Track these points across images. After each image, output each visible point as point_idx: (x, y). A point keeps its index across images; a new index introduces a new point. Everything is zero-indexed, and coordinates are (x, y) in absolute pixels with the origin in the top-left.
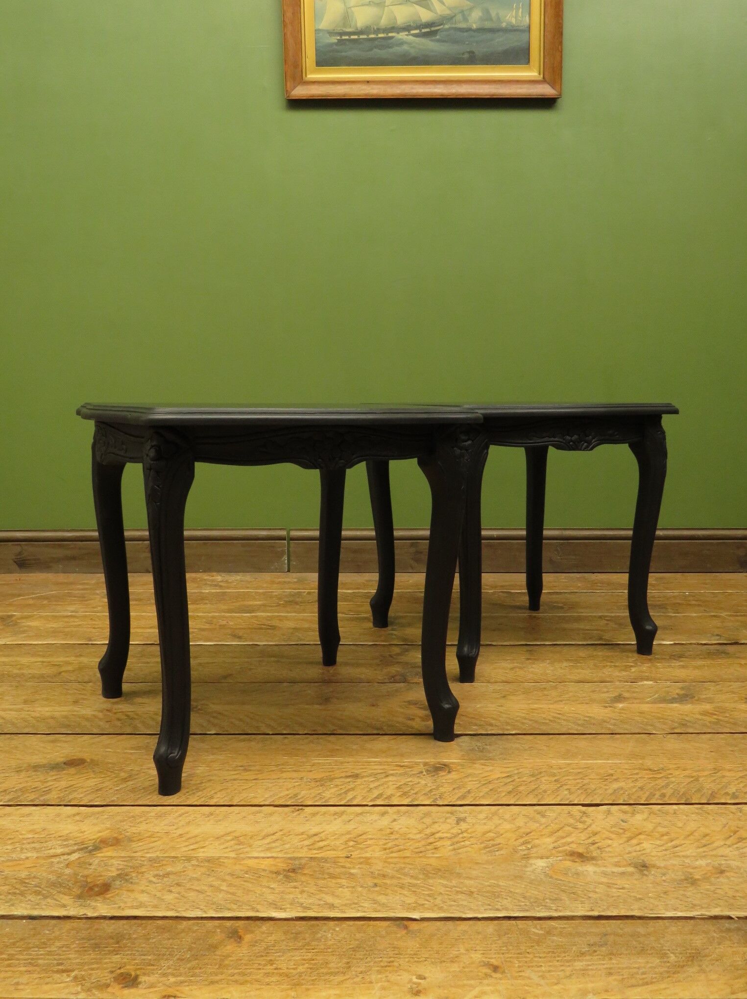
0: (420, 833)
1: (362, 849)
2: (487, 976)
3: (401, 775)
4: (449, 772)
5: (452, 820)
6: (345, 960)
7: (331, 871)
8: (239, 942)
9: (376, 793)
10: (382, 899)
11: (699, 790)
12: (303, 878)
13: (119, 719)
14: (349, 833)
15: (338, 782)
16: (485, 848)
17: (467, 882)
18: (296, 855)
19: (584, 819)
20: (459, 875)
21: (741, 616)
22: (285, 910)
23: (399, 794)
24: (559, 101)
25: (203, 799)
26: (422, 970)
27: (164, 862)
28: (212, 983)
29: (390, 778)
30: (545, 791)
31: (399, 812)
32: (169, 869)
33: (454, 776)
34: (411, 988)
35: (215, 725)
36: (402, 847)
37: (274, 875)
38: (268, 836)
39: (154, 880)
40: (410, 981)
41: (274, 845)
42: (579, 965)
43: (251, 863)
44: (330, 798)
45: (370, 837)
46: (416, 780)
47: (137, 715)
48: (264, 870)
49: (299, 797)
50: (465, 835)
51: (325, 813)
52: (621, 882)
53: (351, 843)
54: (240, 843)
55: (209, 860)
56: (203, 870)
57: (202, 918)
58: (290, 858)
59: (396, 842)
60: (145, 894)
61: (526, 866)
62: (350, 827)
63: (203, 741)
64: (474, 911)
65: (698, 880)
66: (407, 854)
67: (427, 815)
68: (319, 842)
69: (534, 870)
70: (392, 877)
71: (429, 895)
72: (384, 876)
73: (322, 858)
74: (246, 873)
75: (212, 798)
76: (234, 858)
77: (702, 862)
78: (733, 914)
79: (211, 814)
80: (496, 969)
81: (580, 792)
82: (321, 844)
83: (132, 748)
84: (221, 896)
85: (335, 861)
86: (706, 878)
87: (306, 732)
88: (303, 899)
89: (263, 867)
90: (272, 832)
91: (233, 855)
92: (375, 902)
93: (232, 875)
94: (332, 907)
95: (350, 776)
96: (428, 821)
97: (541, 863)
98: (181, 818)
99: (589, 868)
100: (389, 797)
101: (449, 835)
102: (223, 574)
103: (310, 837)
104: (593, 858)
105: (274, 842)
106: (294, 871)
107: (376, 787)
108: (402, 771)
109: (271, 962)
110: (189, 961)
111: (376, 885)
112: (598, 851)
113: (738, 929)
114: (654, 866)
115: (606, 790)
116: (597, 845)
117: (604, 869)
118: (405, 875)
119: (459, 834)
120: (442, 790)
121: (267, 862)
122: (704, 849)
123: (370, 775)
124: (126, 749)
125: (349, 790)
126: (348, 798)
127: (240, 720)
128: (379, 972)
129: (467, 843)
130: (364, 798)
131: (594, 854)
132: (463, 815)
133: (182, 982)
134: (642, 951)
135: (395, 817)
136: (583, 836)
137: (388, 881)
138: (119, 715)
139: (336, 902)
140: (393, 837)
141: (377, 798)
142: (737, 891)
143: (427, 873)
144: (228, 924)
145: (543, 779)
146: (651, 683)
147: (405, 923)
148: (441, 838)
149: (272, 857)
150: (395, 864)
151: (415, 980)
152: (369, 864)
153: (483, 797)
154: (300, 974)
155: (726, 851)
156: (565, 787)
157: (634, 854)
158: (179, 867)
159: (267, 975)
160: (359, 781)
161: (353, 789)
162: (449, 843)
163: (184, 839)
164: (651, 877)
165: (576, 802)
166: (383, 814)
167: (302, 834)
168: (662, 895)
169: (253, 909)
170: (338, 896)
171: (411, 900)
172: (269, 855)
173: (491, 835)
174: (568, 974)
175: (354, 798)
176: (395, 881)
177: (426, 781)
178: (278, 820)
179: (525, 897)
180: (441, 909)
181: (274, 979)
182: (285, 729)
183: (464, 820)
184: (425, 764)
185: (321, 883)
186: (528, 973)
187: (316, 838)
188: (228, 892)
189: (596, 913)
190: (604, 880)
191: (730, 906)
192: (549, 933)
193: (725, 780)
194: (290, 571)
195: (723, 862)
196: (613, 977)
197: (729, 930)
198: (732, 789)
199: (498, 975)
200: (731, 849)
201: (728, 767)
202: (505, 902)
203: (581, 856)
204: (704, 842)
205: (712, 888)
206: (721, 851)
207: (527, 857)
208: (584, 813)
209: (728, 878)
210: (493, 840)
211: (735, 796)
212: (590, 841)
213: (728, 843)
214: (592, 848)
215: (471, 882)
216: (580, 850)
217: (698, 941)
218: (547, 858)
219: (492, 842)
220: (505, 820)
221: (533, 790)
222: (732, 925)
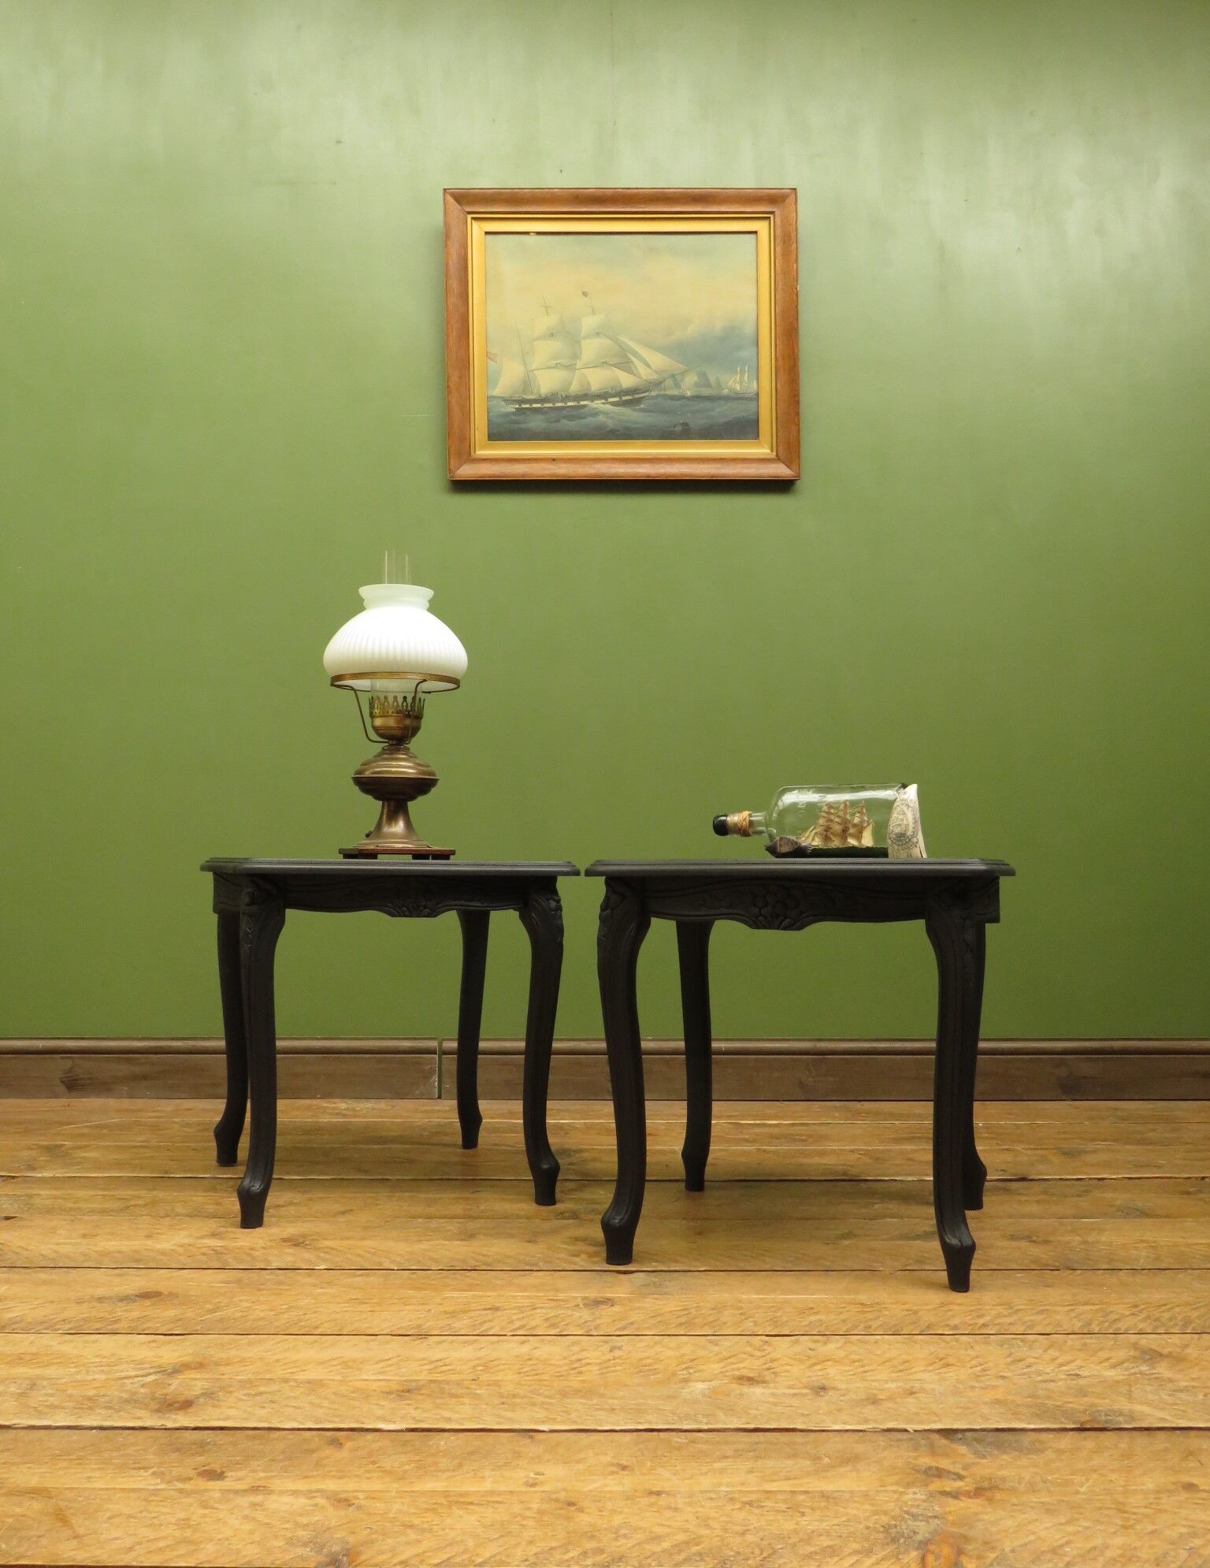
0: (565, 1358)
1: (493, 1373)
2: (612, 1473)
3: (551, 1308)
4: (612, 1305)
5: (607, 1348)
6: (456, 1462)
7: (453, 1391)
8: (340, 1447)
9: (518, 1324)
10: (509, 1414)
11: (914, 1323)
12: (420, 1397)
13: (204, 1254)
14: (479, 1359)
15: (472, 1314)
16: (639, 1372)
17: (610, 1401)
18: (413, 1378)
19: (766, 1347)
20: (602, 1396)
21: (1042, 1149)
22: (394, 1422)
23: (545, 1325)
25: (306, 1329)
26: (540, 1468)
27: (257, 1383)
28: (306, 1477)
29: (538, 1311)
30: (725, 1323)
31: (542, 1341)
32: (262, 1389)
33: (616, 1309)
34: (527, 1481)
35: (325, 1261)
36: (539, 1372)
37: (385, 1395)
38: (381, 1361)
39: (245, 1398)
40: (528, 1476)
41: (387, 1369)
42: (717, 1465)
43: (358, 1384)
44: (460, 1329)
45: (503, 1362)
46: (570, 1313)
47: (227, 1249)
48: (375, 1391)
49: (424, 1327)
50: (617, 1361)
51: (452, 1342)
52: (789, 1401)
53: (481, 1368)
54: (348, 1367)
55: (309, 1382)
56: (302, 1390)
57: (299, 1429)
58: (406, 1381)
59: (534, 1367)
60: (234, 1410)
61: (683, 1388)
62: (483, 1353)
63: (310, 1276)
64: (613, 1424)
65: (882, 1400)
66: (545, 1377)
67: (574, 1343)
68: (442, 1366)
69: (692, 1391)
70: (525, 1397)
71: (564, 1412)
72: (514, 1396)
73: (444, 1381)
74: (353, 1392)
75: (317, 1327)
76: (341, 1381)
77: (893, 1386)
78: (910, 1427)
79: (315, 1342)
80: (624, 1468)
81: (767, 1324)
82: (445, 1368)
83: (221, 1282)
84: (321, 1411)
85: (459, 1384)
86: (891, 1399)
87: (440, 1268)
88: (415, 1414)
89: (373, 1388)
90: (387, 1358)
91: (338, 1377)
92: (499, 1416)
93: (335, 1394)
94: (449, 1420)
95: (489, 1309)
96: (576, 1349)
97: (700, 1386)
98: (279, 1345)
99: (758, 1390)
100: (534, 1328)
101: (598, 1361)
102: (349, 1101)
103: (431, 1362)
104: (764, 1382)
105: (389, 1366)
106: (409, 1391)
107: (519, 1319)
108: (553, 1304)
109: (374, 1463)
110: (281, 1461)
111: (503, 1403)
112: (773, 1376)
113: (911, 1439)
114: (834, 1388)
115: (800, 1322)
116: (772, 1370)
117: (775, 1391)
118: (539, 1395)
119: (610, 1360)
120: (599, 1321)
121: (379, 1383)
122: (900, 1374)
123: (515, 1308)
124: (213, 1283)
125: (485, 1322)
126: (483, 1329)
127: (359, 1255)
128: (494, 1470)
129: (618, 1368)
130: (502, 1328)
131: (767, 1378)
132: (619, 1344)
133: (272, 1477)
134: (794, 1456)
135: (537, 1345)
136: (758, 1363)
137: (518, 1401)
138: (204, 1250)
139: (455, 1416)
140: (531, 1362)
141: (519, 1328)
142: (922, 1409)
143: (564, 1394)
144: (328, 1434)
145: (726, 1313)
146: (896, 1220)
147: (531, 1434)
148: (588, 1364)
149: (384, 1380)
150: (529, 1386)
151: (532, 1475)
152: (499, 1386)
153: (648, 1328)
154: (405, 1472)
155: (926, 1376)
156: (751, 1320)
157: (815, 1378)
158: (274, 1387)
159: (369, 1472)
160: (499, 1313)
161: (491, 1321)
162: (596, 1368)
163: (280, 1364)
164: (827, 1398)
165: (760, 1333)
166: (523, 1343)
167: (423, 1359)
168: (834, 1412)
169: (357, 1422)
170: (456, 1412)
171: (541, 1414)
172: (381, 1377)
173: (649, 1361)
174: (704, 1471)
175: (491, 1328)
176: (526, 1400)
177: (585, 1314)
178: (396, 1347)
179: (674, 1414)
180: (575, 1422)
181: (375, 1475)
182: (414, 1265)
183: (620, 1348)
184: (584, 1298)
185: (438, 1401)
186: (660, 1470)
187: (440, 1363)
188: (330, 1409)
189: (752, 1426)
190: (771, 1399)
191: (910, 1421)
192: (693, 1442)
193: (950, 1313)
194: (440, 1097)
195: (917, 1385)
196: (754, 1474)
197: (898, 1440)
198: (957, 1321)
199: (626, 1473)
200: (930, 1374)
201: (959, 1302)
202: (649, 1417)
203: (751, 1381)
204: (901, 1368)
205: (895, 1406)
206: (918, 1376)
207: (686, 1381)
208: (766, 1342)
209: (917, 1398)
210: (650, 1365)
211: (956, 1327)
212: (767, 1366)
213: (930, 1368)
214: (766, 1373)
215: (616, 1401)
216: (751, 1375)
217: (860, 1448)
218: (711, 1381)
219: (648, 1368)
220: (669, 1348)
221: (711, 1322)
222: (905, 1436)
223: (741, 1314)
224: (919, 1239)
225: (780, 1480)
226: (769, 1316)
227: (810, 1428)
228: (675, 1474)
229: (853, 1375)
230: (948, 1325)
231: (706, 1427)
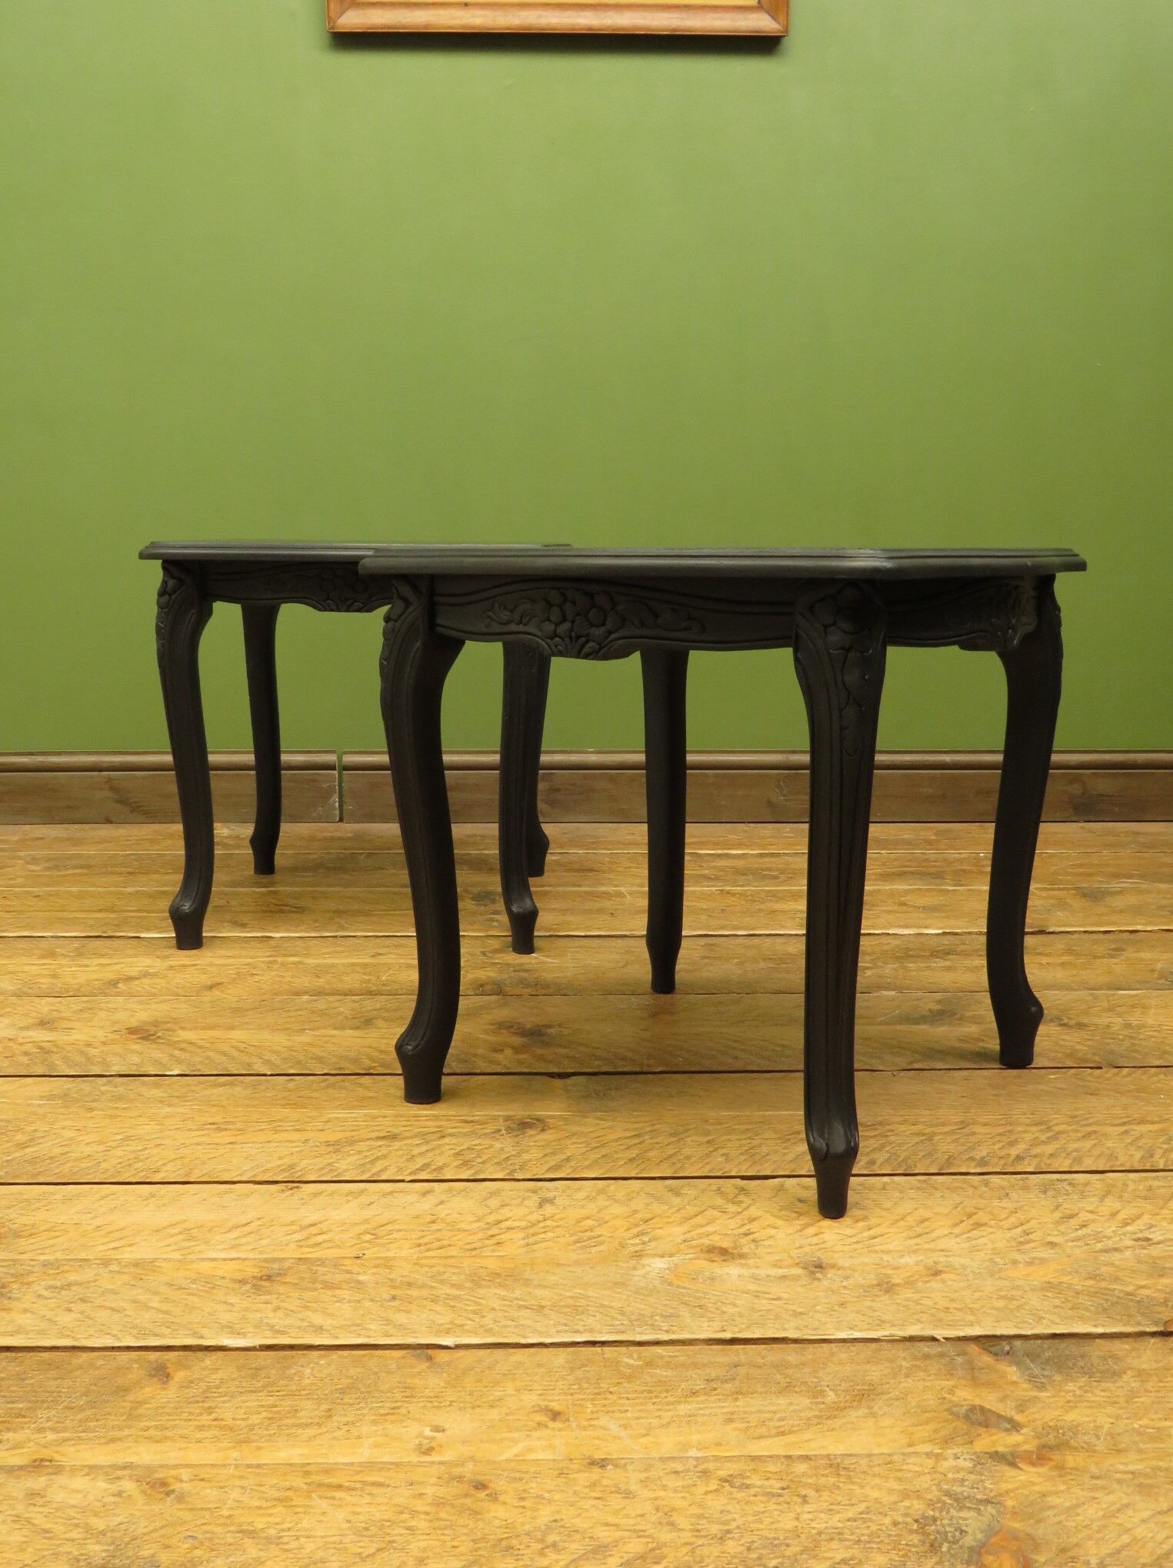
0: (478, 1220)
1: (383, 1245)
2: (540, 1425)
3: (465, 1134)
4: (543, 1130)
5: (534, 1200)
6: (325, 1407)
7: (328, 1277)
8: (165, 1383)
9: (420, 1162)
10: (401, 1318)
11: (930, 1155)
12: (282, 1289)
13: (26, 1054)
14: (366, 1221)
15: (362, 1146)
16: (577, 1242)
17: (540, 1292)
18: (276, 1255)
19: (741, 1198)
20: (527, 1282)
22: (244, 1335)
23: (455, 1164)
24: (785, 42)
25: (142, 1174)
26: (440, 1418)
27: (66, 1268)
28: (113, 1440)
29: (447, 1140)
30: (688, 1158)
31: (450, 1190)
32: (72, 1277)
33: (547, 1136)
34: (420, 1445)
35: (179, 1061)
36: (446, 1242)
37: (236, 1286)
38: (236, 1227)
39: (46, 1293)
40: (420, 1435)
41: (244, 1240)
42: (683, 1409)
43: (205, 1267)
44: (345, 1171)
45: (397, 1227)
46: (487, 1142)
47: (57, 1046)
48: (223, 1278)
49: (297, 1169)
50: (549, 1223)
51: (333, 1193)
52: (776, 1289)
53: (368, 1237)
54: (191, 1238)
55: (136, 1264)
56: (126, 1278)
57: (113, 1349)
58: (266, 1260)
59: (438, 1235)
60: (29, 1315)
61: (635, 1268)
62: (370, 1212)
63: (157, 1086)
64: (540, 1333)
65: (898, 1285)
66: (453, 1252)
67: (493, 1194)
68: (315, 1235)
69: (647, 1273)
70: (423, 1286)
71: (475, 1312)
72: (410, 1285)
73: (318, 1259)
74: (194, 1282)
75: (157, 1171)
76: (179, 1261)
77: (909, 1260)
78: (939, 1334)
79: (152, 1195)
80: (555, 1415)
81: (743, 1157)
82: (320, 1238)
83: (42, 1098)
84: (147, 1315)
85: (336, 1264)
86: (909, 1283)
87: (325, 1071)
88: (276, 1320)
89: (221, 1273)
90: (244, 1222)
91: (176, 1256)
92: (388, 1322)
93: (170, 1285)
94: (319, 1329)
95: (383, 1138)
96: (494, 1203)
97: (659, 1264)
98: (102, 1202)
99: (732, 1271)
100: (440, 1169)
101: (523, 1224)
102: (233, 826)
103: (303, 1228)
104: (742, 1256)
105: (245, 1236)
106: (269, 1278)
107: (421, 1154)
108: (467, 1129)
109: (210, 1410)
110: (82, 1409)
111: (394, 1298)
112: (753, 1246)
113: (942, 1355)
114: (833, 1266)
115: (785, 1154)
116: (751, 1237)
117: (757, 1271)
118: (442, 1282)
119: (539, 1222)
120: (526, 1157)
121: (231, 1265)
122: (918, 1240)
123: (416, 1136)
124: (31, 1099)
125: (378, 1158)
126: (374, 1170)
127: (224, 1054)
128: (375, 1422)
129: (550, 1235)
130: (400, 1169)
131: (745, 1250)
132: (551, 1195)
133: (65, 1440)
134: (788, 1388)
135: (443, 1197)
136: (733, 1223)
137: (414, 1292)
138: (28, 1047)
139: (328, 1323)
140: (434, 1227)
141: (421, 1169)
142: (953, 1300)
143: (476, 1280)
144: (153, 1356)
145: (689, 1140)
146: (893, 993)
147: (430, 1352)
148: (509, 1229)
149: (238, 1259)
150: (431, 1267)
151: (428, 1432)
152: (390, 1268)
153: (588, 1167)
154: (252, 1428)
155: (951, 1243)
156: (721, 1152)
157: (807, 1249)
158: (88, 1274)
159: (201, 1428)
160: (397, 1144)
161: (384, 1157)
162: (521, 1235)
163: (101, 1233)
164: (825, 1283)
165: (733, 1174)
166: (425, 1194)
167: (292, 1223)
168: (836, 1308)
169: (195, 1334)
170: (331, 1315)
171: (445, 1318)
172: (234, 1255)
173: (590, 1222)
174: (665, 1422)
175: (385, 1169)
176: (425, 1292)
177: (505, 1145)
178: (258, 1203)
179: (623, 1314)
180: (489, 1331)
181: (209, 1434)
182: (292, 1067)
183: (551, 1201)
184: (507, 1119)
185: (308, 1295)
186: (604, 1420)
187: (314, 1230)
188: (159, 1311)
189: (728, 1335)
190: (752, 1287)
191: (938, 1322)
192: (650, 1364)
193: (973, 1139)
194: (341, 820)
195: (941, 1259)
196: (734, 1425)
197: (927, 1357)
198: (982, 1152)
199: (558, 1425)
200: (958, 1240)
201: (982, 1120)
202: (591, 1321)
203: (724, 1254)
204: (919, 1230)
205: (916, 1296)
206: (942, 1244)
207: (638, 1255)
208: (742, 1189)
209: (944, 1281)
210: (591, 1230)
211: (983, 1162)
212: (743, 1230)
213: (957, 1231)
214: (744, 1241)
215: (545, 1293)
216: (725, 1244)
217: (876, 1373)
218: (671, 1256)
219: (588, 1234)
220: (616, 1201)
221: (671, 1156)
222: (934, 1350)
223: (708, 1142)
224: (925, 1023)
225: (770, 1436)
226: (744, 1146)
227: (805, 1337)
228: (625, 1427)
229: (858, 1242)
230: (972, 1159)
231: (666, 1337)
